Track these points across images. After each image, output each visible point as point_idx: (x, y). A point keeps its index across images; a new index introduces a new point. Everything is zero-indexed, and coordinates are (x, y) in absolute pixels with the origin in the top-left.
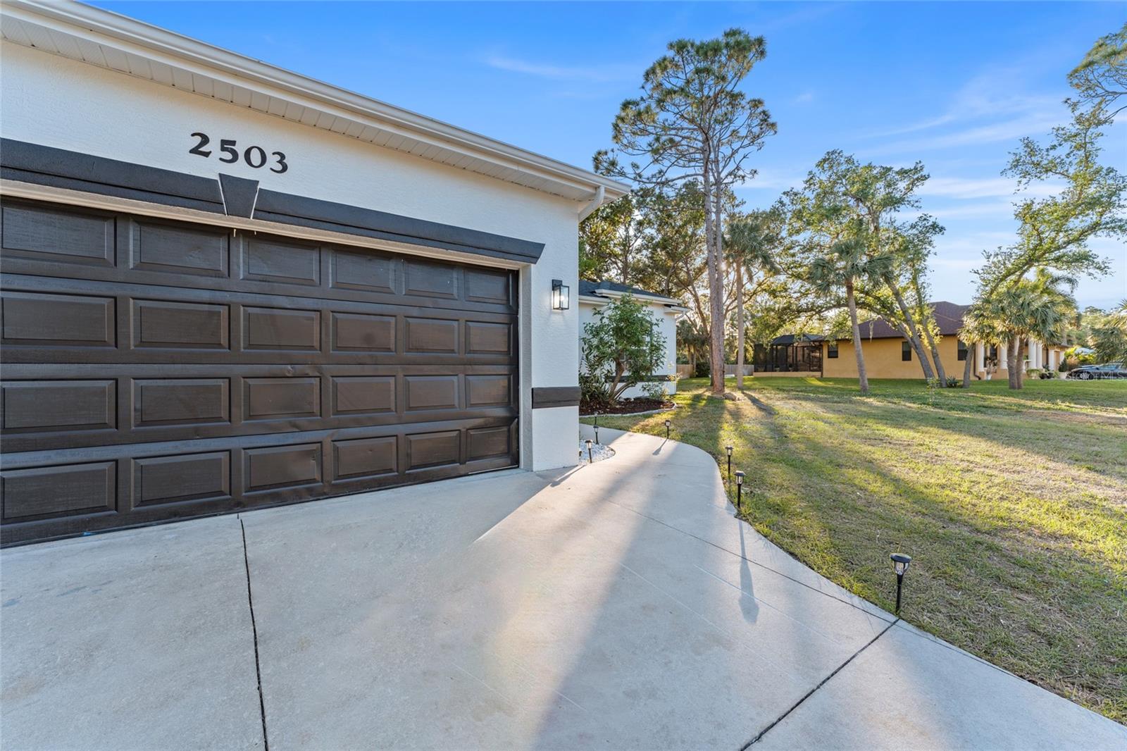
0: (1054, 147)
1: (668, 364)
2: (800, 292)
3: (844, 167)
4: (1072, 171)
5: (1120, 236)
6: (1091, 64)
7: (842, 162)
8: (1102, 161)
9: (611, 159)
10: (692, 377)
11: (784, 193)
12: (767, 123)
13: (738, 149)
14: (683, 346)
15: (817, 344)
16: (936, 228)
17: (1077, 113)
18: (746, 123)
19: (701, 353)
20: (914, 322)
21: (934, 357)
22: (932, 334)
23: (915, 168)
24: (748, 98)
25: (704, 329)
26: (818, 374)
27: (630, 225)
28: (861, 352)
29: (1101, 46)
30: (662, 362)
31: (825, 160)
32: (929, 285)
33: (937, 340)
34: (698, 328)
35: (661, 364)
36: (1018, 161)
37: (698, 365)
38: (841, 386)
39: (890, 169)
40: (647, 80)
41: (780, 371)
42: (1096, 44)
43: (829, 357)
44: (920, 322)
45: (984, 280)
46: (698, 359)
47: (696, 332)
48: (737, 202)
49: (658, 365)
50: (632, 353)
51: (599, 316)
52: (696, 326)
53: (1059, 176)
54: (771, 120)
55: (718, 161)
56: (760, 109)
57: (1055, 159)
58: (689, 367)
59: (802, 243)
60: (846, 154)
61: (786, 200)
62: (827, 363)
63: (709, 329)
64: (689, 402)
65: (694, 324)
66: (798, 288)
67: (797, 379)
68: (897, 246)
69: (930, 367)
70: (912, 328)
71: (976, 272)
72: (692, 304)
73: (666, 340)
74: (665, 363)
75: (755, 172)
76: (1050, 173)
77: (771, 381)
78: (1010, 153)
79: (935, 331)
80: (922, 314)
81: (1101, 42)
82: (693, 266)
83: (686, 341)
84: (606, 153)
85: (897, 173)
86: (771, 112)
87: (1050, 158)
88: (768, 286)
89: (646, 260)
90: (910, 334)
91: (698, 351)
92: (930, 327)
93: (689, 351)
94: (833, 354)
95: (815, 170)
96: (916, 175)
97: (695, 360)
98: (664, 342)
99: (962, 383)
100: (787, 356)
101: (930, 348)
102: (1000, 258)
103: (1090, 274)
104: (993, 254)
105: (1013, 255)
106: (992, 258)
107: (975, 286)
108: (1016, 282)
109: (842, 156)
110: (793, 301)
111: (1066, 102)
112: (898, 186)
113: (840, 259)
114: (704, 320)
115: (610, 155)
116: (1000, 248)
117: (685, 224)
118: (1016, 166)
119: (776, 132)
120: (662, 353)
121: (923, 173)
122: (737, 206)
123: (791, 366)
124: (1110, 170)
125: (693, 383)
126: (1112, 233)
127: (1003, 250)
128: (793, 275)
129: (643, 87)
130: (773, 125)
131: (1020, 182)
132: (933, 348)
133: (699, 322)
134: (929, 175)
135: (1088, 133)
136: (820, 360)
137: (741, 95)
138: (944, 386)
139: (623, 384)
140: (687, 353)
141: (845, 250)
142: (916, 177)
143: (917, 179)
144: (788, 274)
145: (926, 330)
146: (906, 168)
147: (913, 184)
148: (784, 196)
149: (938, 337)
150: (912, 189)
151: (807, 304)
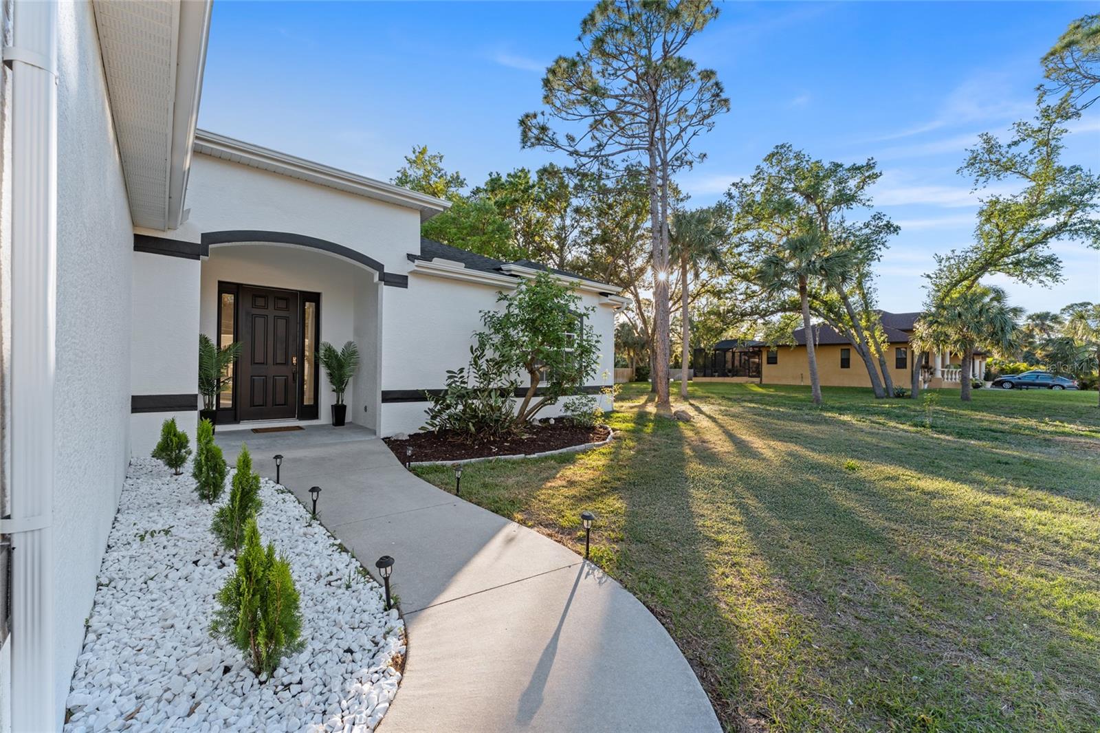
0: (1015, 143)
1: (603, 370)
2: (746, 294)
3: (793, 163)
4: (1032, 170)
5: (1084, 239)
6: (1070, 44)
7: (791, 157)
8: (1064, 160)
9: (542, 124)
10: (631, 381)
11: (733, 184)
12: (719, 100)
13: (687, 127)
14: (622, 349)
15: (757, 349)
16: (891, 228)
17: (1043, 106)
18: (696, 98)
19: (641, 356)
20: (861, 328)
21: (881, 365)
22: (879, 341)
23: (868, 165)
24: (699, 68)
25: (644, 331)
26: (757, 380)
27: (565, 211)
28: (815, 358)
29: (1078, 27)
30: (594, 370)
31: (772, 155)
32: (875, 290)
33: (884, 347)
34: (639, 330)
35: (592, 374)
36: (975, 158)
37: (638, 370)
38: (783, 394)
39: (841, 166)
40: (584, 32)
41: (719, 376)
42: (1072, 26)
43: (768, 363)
44: (867, 329)
45: (936, 285)
46: (637, 363)
47: (636, 335)
48: (681, 196)
49: (588, 374)
50: (548, 356)
51: (506, 303)
52: (636, 329)
53: (1017, 175)
54: (723, 96)
55: (664, 139)
56: (712, 81)
57: (1015, 156)
58: (628, 370)
59: (750, 240)
60: (795, 148)
61: (735, 192)
62: (766, 368)
63: (650, 331)
64: (630, 426)
65: (635, 326)
66: (743, 290)
67: (737, 385)
68: (848, 246)
69: (878, 377)
70: (860, 335)
71: (928, 276)
72: (633, 305)
73: (600, 339)
74: (597, 372)
75: (705, 155)
76: (1009, 172)
77: (712, 387)
78: (966, 150)
79: (882, 338)
80: (868, 320)
81: (1078, 23)
82: (634, 266)
83: (626, 344)
84: (535, 116)
85: (849, 170)
86: (724, 85)
87: (1009, 155)
88: (712, 287)
89: (585, 257)
90: (858, 340)
91: (637, 354)
92: (877, 334)
93: (629, 355)
94: (772, 360)
95: (764, 166)
96: (868, 172)
97: (634, 364)
98: (597, 342)
99: (910, 393)
100: (725, 362)
101: (877, 355)
102: (952, 261)
103: (1041, 282)
104: (945, 258)
105: (968, 259)
106: (943, 262)
107: (926, 291)
108: (969, 288)
109: (790, 151)
110: (738, 303)
111: (1039, 89)
112: (849, 184)
113: (792, 256)
114: (644, 322)
115: (540, 119)
116: (953, 251)
117: (626, 215)
118: (973, 164)
119: (728, 110)
120: (594, 357)
121: (875, 171)
122: (682, 200)
123: (730, 371)
124: (1076, 169)
125: (632, 388)
126: (1075, 237)
127: (956, 253)
128: (738, 276)
129: (580, 39)
130: (726, 101)
131: (977, 180)
132: (881, 355)
133: (640, 324)
134: (881, 173)
135: (1053, 128)
136: (759, 366)
137: (690, 64)
138: (892, 396)
139: (540, 399)
140: (626, 357)
141: (798, 247)
142: (867, 174)
143: (869, 177)
144: (734, 274)
145: (873, 337)
146: (859, 164)
147: (864, 182)
148: (733, 188)
149: (886, 344)
150: (863, 188)
151: (751, 307)
